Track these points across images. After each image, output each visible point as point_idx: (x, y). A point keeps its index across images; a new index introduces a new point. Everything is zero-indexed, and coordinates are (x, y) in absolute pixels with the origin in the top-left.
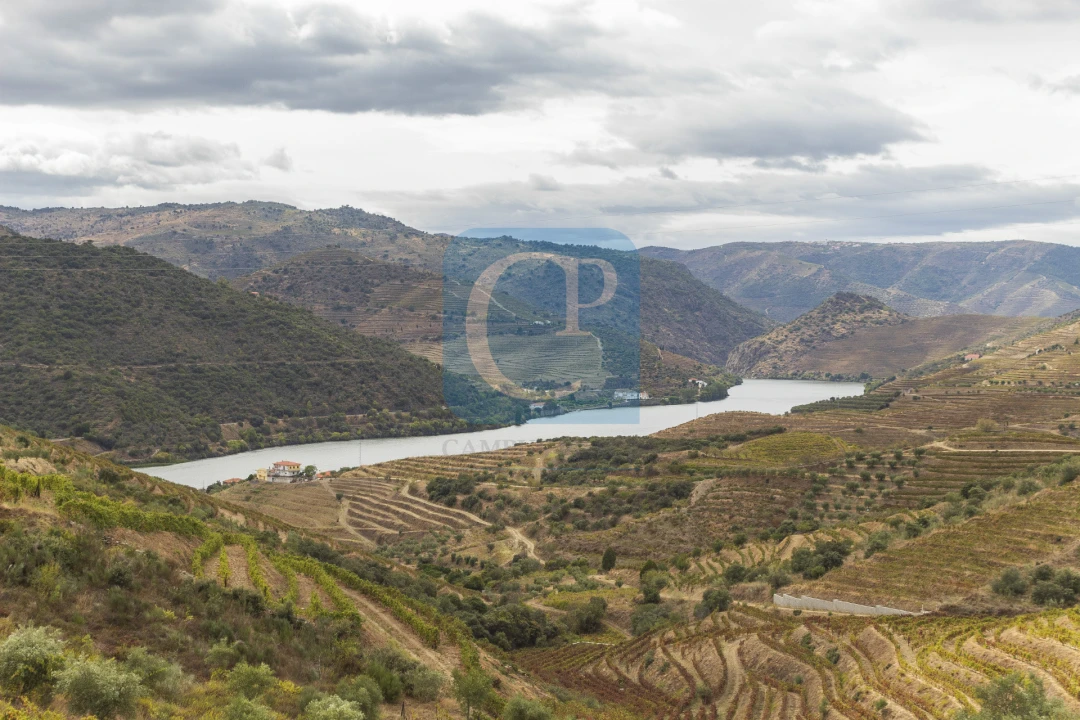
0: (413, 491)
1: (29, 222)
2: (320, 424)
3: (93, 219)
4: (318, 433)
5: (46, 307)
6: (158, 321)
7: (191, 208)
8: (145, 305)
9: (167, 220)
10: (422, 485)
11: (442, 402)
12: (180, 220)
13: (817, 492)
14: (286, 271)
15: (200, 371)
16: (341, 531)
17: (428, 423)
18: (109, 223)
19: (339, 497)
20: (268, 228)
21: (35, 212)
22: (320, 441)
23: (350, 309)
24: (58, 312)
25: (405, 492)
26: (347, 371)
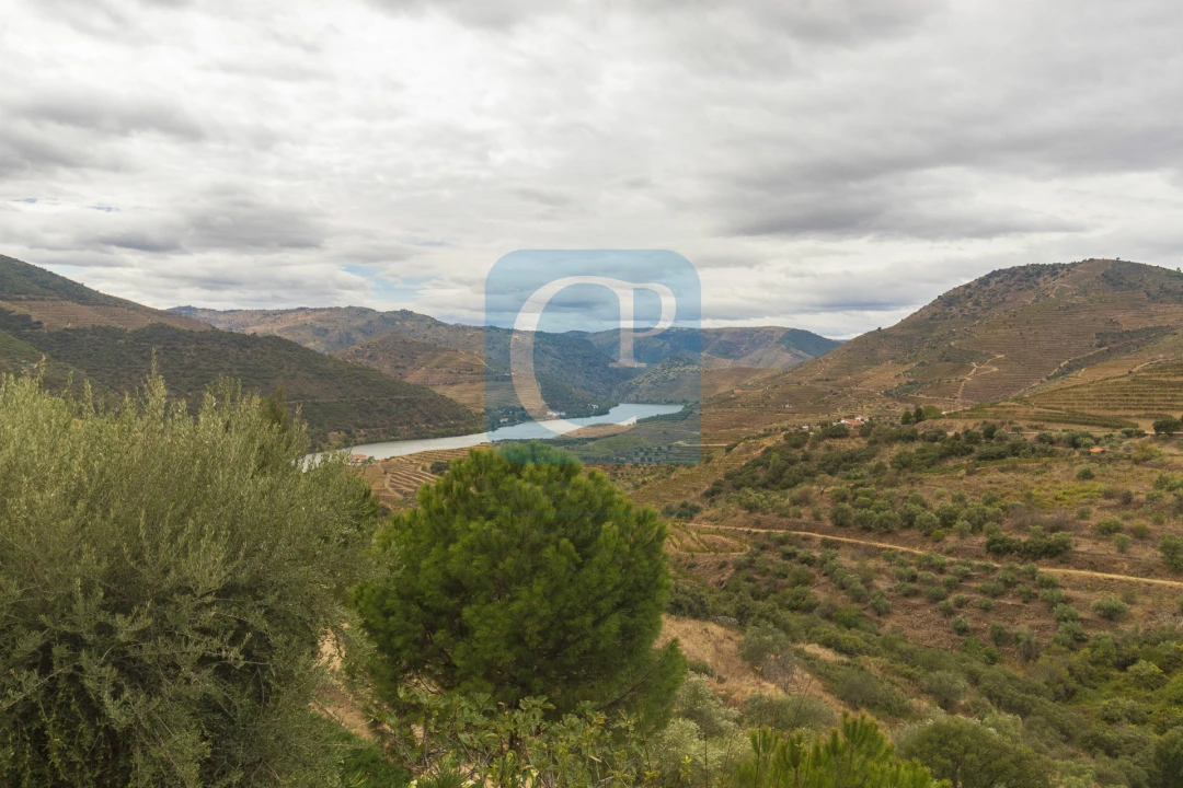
0: (424, 469)
1: (222, 318)
2: (384, 432)
3: (259, 316)
4: (383, 437)
5: (230, 370)
6: (293, 377)
7: (315, 310)
8: (286, 367)
9: (301, 318)
10: (428, 465)
11: (451, 419)
12: (309, 317)
13: (619, 467)
14: (368, 347)
15: (317, 404)
16: (386, 490)
17: (443, 431)
18: (268, 319)
19: (385, 473)
20: (360, 322)
21: (225, 312)
22: (384, 441)
23: (403, 367)
24: (237, 373)
25: (419, 469)
26: (399, 403)
